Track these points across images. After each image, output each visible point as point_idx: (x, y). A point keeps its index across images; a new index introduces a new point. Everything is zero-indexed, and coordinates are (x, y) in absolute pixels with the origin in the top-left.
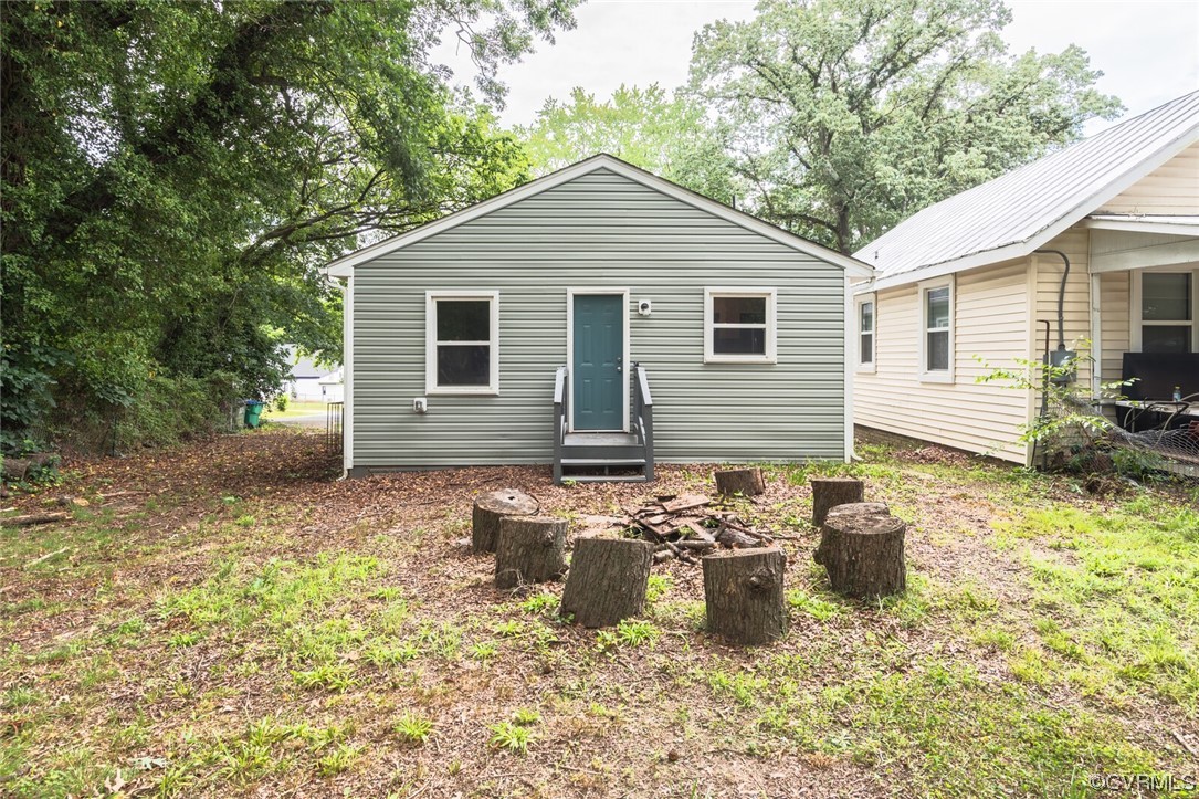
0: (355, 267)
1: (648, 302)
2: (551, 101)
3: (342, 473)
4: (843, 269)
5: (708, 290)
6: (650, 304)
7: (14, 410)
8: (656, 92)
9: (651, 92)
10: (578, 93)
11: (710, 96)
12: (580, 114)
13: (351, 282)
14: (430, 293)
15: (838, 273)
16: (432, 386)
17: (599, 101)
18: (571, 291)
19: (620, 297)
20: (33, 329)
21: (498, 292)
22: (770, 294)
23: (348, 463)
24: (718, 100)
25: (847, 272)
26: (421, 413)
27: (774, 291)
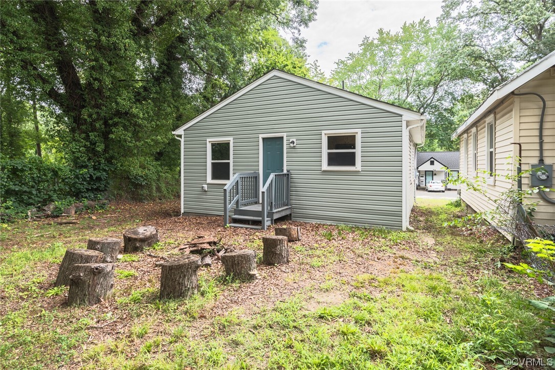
0: (184, 130)
1: (295, 140)
2: (367, 38)
3: (180, 214)
4: (401, 116)
5: (323, 132)
6: (295, 141)
7: (95, 185)
8: (424, 22)
9: (421, 23)
10: (381, 32)
11: (460, 17)
12: (383, 42)
13: (183, 136)
14: (208, 140)
15: (398, 118)
16: (209, 180)
17: (393, 33)
18: (261, 136)
19: (282, 138)
20: (101, 158)
21: (232, 138)
22: (357, 133)
23: (182, 211)
24: (465, 19)
25: (404, 118)
26: (205, 191)
27: (359, 131)
